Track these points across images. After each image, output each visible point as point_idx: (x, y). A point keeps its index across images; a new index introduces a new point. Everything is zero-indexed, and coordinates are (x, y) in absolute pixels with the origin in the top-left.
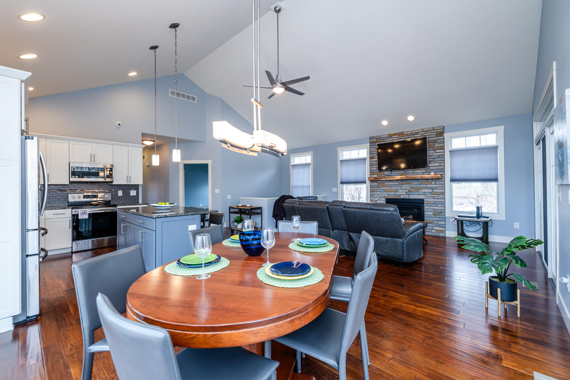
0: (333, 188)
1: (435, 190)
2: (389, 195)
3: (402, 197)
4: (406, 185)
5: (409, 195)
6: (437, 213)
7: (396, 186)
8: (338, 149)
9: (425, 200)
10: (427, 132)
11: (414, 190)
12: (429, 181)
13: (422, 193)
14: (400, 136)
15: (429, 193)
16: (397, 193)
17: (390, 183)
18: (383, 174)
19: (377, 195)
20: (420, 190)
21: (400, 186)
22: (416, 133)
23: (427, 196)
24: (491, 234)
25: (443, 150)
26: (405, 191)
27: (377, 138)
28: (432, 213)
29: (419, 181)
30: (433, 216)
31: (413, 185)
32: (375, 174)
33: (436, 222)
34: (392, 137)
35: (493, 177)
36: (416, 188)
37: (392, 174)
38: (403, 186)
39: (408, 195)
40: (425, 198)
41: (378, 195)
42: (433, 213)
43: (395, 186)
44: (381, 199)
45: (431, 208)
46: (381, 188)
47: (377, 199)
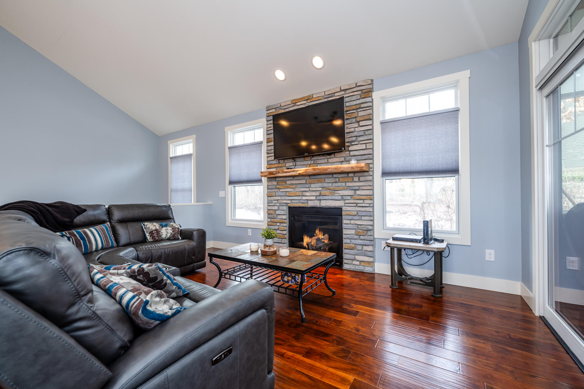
0: (220, 192)
1: (358, 192)
2: (293, 201)
3: (311, 204)
4: (316, 184)
5: (320, 200)
6: (361, 231)
7: (302, 186)
8: (226, 128)
9: (344, 208)
10: (347, 92)
11: (327, 192)
12: (350, 175)
13: (340, 198)
14: (308, 101)
15: (349, 198)
16: (304, 198)
17: (294, 182)
18: (284, 166)
19: (276, 202)
20: (336, 192)
21: (307, 186)
22: (331, 95)
23: (346, 201)
24: (446, 271)
25: (371, 121)
26: (314, 194)
27: (276, 107)
28: (353, 232)
29: (335, 176)
30: (356, 237)
31: (326, 184)
32: (273, 167)
33: (359, 247)
34: (297, 104)
35: (450, 166)
36: (330, 189)
37: (296, 165)
38: (312, 185)
39: (319, 201)
40: (343, 205)
41: (278, 202)
42: (355, 232)
43: (300, 186)
44: (281, 208)
45: (352, 222)
46: (281, 190)
47: (276, 208)
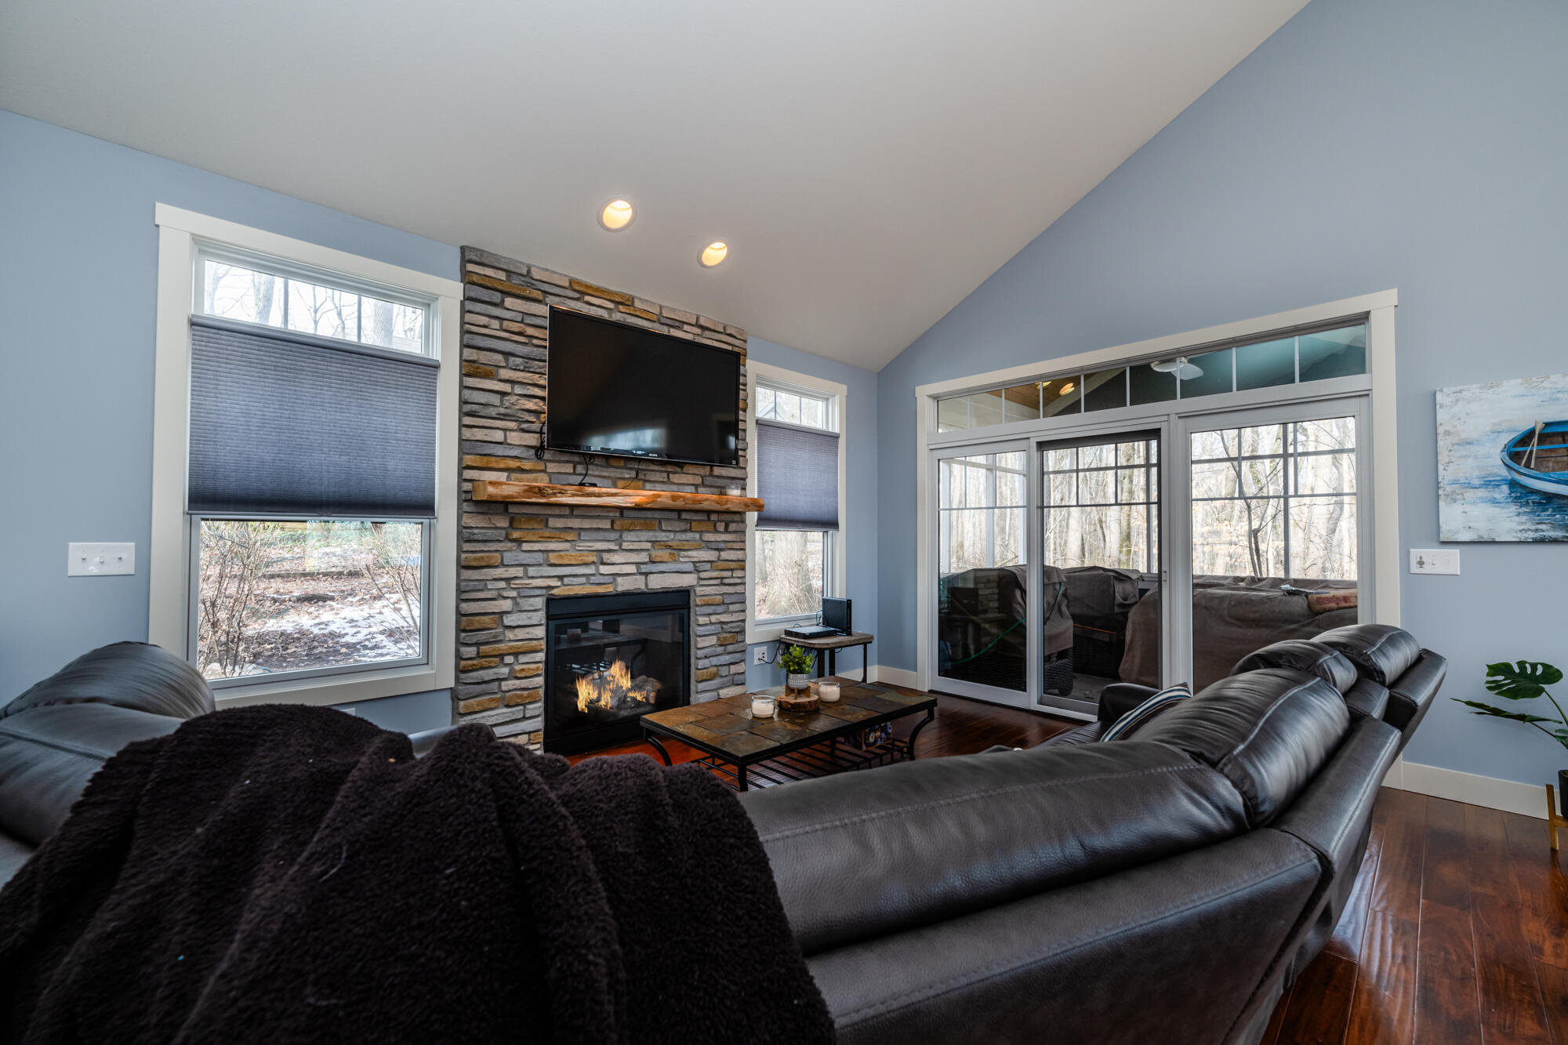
1: (724, 555)
2: (566, 580)
3: (624, 585)
4: (640, 533)
5: (646, 574)
6: (728, 635)
7: (600, 535)
9: (698, 589)
10: (707, 333)
11: (664, 554)
12: (714, 517)
13: (690, 567)
14: (621, 308)
15: (708, 566)
16: (604, 569)
17: (576, 523)
18: (542, 471)
19: (502, 584)
20: (682, 553)
21: (614, 535)
22: (677, 324)
23: (703, 575)
25: (745, 413)
26: (634, 557)
28: (713, 640)
29: (684, 516)
30: (720, 650)
31: (663, 534)
32: (502, 465)
33: (724, 671)
34: (587, 298)
36: (670, 547)
37: (586, 475)
38: (627, 536)
39: (643, 577)
40: (695, 583)
41: (511, 584)
42: (719, 639)
43: (594, 535)
44: (526, 604)
45: (714, 619)
46: (525, 546)
47: (506, 605)
